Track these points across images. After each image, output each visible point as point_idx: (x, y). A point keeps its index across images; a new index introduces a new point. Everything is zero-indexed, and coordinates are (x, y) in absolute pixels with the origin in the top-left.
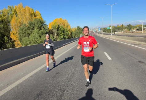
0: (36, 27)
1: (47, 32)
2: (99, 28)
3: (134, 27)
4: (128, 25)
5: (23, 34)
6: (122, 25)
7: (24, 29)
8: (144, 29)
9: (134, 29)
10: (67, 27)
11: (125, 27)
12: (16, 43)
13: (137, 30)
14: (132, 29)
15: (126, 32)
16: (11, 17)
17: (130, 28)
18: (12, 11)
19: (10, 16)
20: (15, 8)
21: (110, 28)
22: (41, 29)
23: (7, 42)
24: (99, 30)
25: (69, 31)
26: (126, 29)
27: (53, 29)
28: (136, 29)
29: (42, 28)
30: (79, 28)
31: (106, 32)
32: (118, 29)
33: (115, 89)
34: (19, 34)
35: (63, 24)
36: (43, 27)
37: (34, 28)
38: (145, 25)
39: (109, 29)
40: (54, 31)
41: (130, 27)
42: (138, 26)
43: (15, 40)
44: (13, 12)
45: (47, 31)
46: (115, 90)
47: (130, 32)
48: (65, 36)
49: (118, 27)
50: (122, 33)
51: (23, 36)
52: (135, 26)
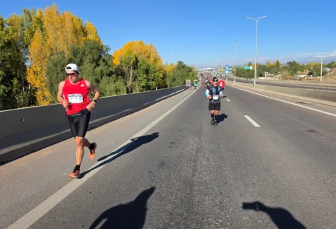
0: (88, 60)
1: (111, 71)
2: (227, 68)
3: (302, 68)
4: (290, 63)
5: (58, 73)
6: (278, 62)
7: (59, 62)
8: (325, 73)
9: (303, 71)
10: (155, 61)
11: (284, 68)
12: (39, 93)
13: (310, 74)
14: (299, 72)
15: (286, 79)
16: (29, 35)
17: (295, 70)
18: (31, 20)
19: (26, 33)
20: (38, 14)
21: (251, 68)
22: (98, 65)
23: (17, 92)
24: (227, 72)
25: (159, 70)
26: (286, 73)
27: (123, 64)
28: (307, 73)
29: (101, 62)
30: (181, 66)
31: (240, 76)
32: (268, 71)
33: (257, 205)
34: (48, 73)
35: (147, 55)
36: (104, 61)
37: (81, 61)
38: (327, 63)
39: (248, 70)
40: (125, 69)
41: (294, 68)
42: (313, 65)
43: (37, 86)
44: (34, 24)
45: (111, 69)
46: (257, 208)
47: (294, 79)
48: (151, 83)
49: (268, 66)
50: (276, 79)
51: (57, 77)
52: (305, 64)
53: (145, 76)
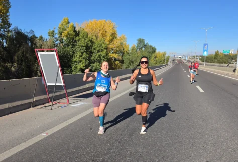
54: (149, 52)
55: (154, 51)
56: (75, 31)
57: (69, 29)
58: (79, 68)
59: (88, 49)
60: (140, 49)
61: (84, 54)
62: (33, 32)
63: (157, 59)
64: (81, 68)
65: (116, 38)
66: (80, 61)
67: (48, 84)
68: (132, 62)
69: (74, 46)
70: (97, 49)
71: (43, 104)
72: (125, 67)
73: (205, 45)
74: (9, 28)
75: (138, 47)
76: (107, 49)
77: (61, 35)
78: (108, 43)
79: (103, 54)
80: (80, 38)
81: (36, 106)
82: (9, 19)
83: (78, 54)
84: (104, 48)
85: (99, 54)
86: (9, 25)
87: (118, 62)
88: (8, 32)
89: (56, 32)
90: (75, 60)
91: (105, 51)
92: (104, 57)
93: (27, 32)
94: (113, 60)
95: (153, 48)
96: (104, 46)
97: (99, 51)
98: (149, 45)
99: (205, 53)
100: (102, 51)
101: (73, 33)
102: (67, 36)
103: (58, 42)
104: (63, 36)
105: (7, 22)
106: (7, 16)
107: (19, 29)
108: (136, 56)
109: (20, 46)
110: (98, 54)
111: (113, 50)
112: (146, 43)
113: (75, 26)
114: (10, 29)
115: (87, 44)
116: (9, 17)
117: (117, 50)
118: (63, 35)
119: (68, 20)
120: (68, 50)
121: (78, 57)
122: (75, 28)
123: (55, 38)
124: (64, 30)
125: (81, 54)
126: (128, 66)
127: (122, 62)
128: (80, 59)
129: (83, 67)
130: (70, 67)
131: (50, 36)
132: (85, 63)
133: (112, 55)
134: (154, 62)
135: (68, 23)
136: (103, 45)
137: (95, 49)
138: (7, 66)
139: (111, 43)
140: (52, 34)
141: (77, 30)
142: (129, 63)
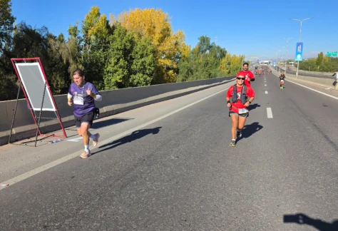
53: (122, 62)
54: (215, 56)
55: (223, 54)
56: (108, 27)
57: (100, 24)
58: (113, 80)
59: (127, 53)
60: (202, 52)
61: (121, 60)
62: (46, 29)
63: (231, 66)
64: (116, 81)
65: (169, 35)
66: (116, 71)
67: (35, 109)
68: (190, 71)
69: (106, 48)
70: (140, 53)
71: (29, 138)
72: (181, 79)
73: (298, 44)
74: (12, 23)
75: (200, 48)
76: (154, 52)
77: (87, 32)
78: (157, 43)
79: (149, 59)
80: (115, 36)
81: (17, 140)
82: (10, 10)
83: (113, 60)
84: (149, 51)
85: (143, 60)
86: (12, 20)
87: (171, 72)
88: (11, 29)
89: (80, 28)
90: (108, 69)
91: (151, 56)
92: (149, 65)
93: (39, 30)
94: (163, 68)
95: (221, 51)
96: (150, 48)
97: (142, 56)
98: (217, 45)
99: (299, 56)
100: (147, 55)
101: (105, 30)
102: (96, 35)
103: (83, 43)
104: (89, 34)
105: (10, 14)
106: (8, 6)
107: (27, 24)
108: (197, 61)
109: (27, 51)
110: (141, 61)
111: (164, 53)
112: (211, 42)
113: (107, 19)
114: (14, 25)
115: (125, 46)
116: (11, 8)
117: (170, 54)
118: (90, 32)
119: (98, 10)
120: (98, 54)
121: (113, 65)
122: (108, 22)
123: (79, 38)
124: (91, 25)
125: (116, 61)
126: (186, 77)
127: (177, 71)
128: (115, 68)
129: (120, 79)
130: (101, 79)
131: (70, 34)
132: (123, 73)
133: (162, 61)
134: (228, 71)
135: (99, 14)
136: (148, 47)
137: (137, 53)
138: (9, 80)
139: (162, 44)
140: (74, 32)
141: (111, 26)
142: (187, 73)
